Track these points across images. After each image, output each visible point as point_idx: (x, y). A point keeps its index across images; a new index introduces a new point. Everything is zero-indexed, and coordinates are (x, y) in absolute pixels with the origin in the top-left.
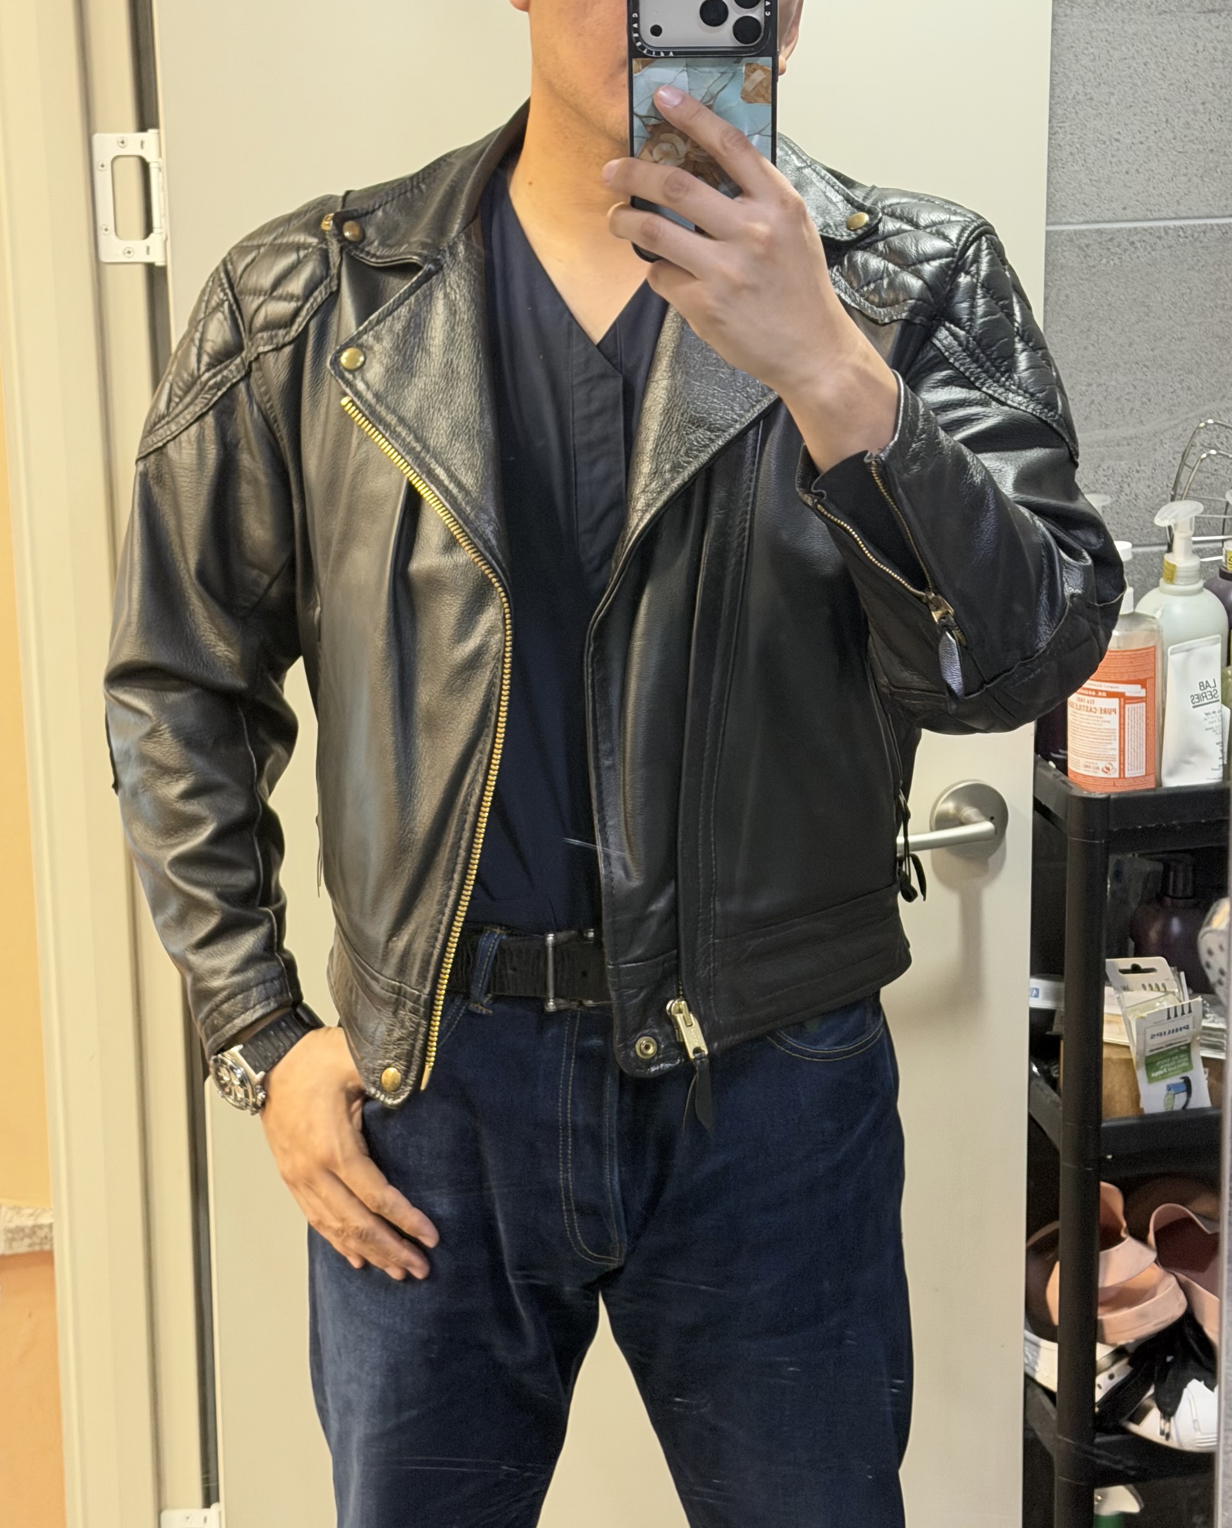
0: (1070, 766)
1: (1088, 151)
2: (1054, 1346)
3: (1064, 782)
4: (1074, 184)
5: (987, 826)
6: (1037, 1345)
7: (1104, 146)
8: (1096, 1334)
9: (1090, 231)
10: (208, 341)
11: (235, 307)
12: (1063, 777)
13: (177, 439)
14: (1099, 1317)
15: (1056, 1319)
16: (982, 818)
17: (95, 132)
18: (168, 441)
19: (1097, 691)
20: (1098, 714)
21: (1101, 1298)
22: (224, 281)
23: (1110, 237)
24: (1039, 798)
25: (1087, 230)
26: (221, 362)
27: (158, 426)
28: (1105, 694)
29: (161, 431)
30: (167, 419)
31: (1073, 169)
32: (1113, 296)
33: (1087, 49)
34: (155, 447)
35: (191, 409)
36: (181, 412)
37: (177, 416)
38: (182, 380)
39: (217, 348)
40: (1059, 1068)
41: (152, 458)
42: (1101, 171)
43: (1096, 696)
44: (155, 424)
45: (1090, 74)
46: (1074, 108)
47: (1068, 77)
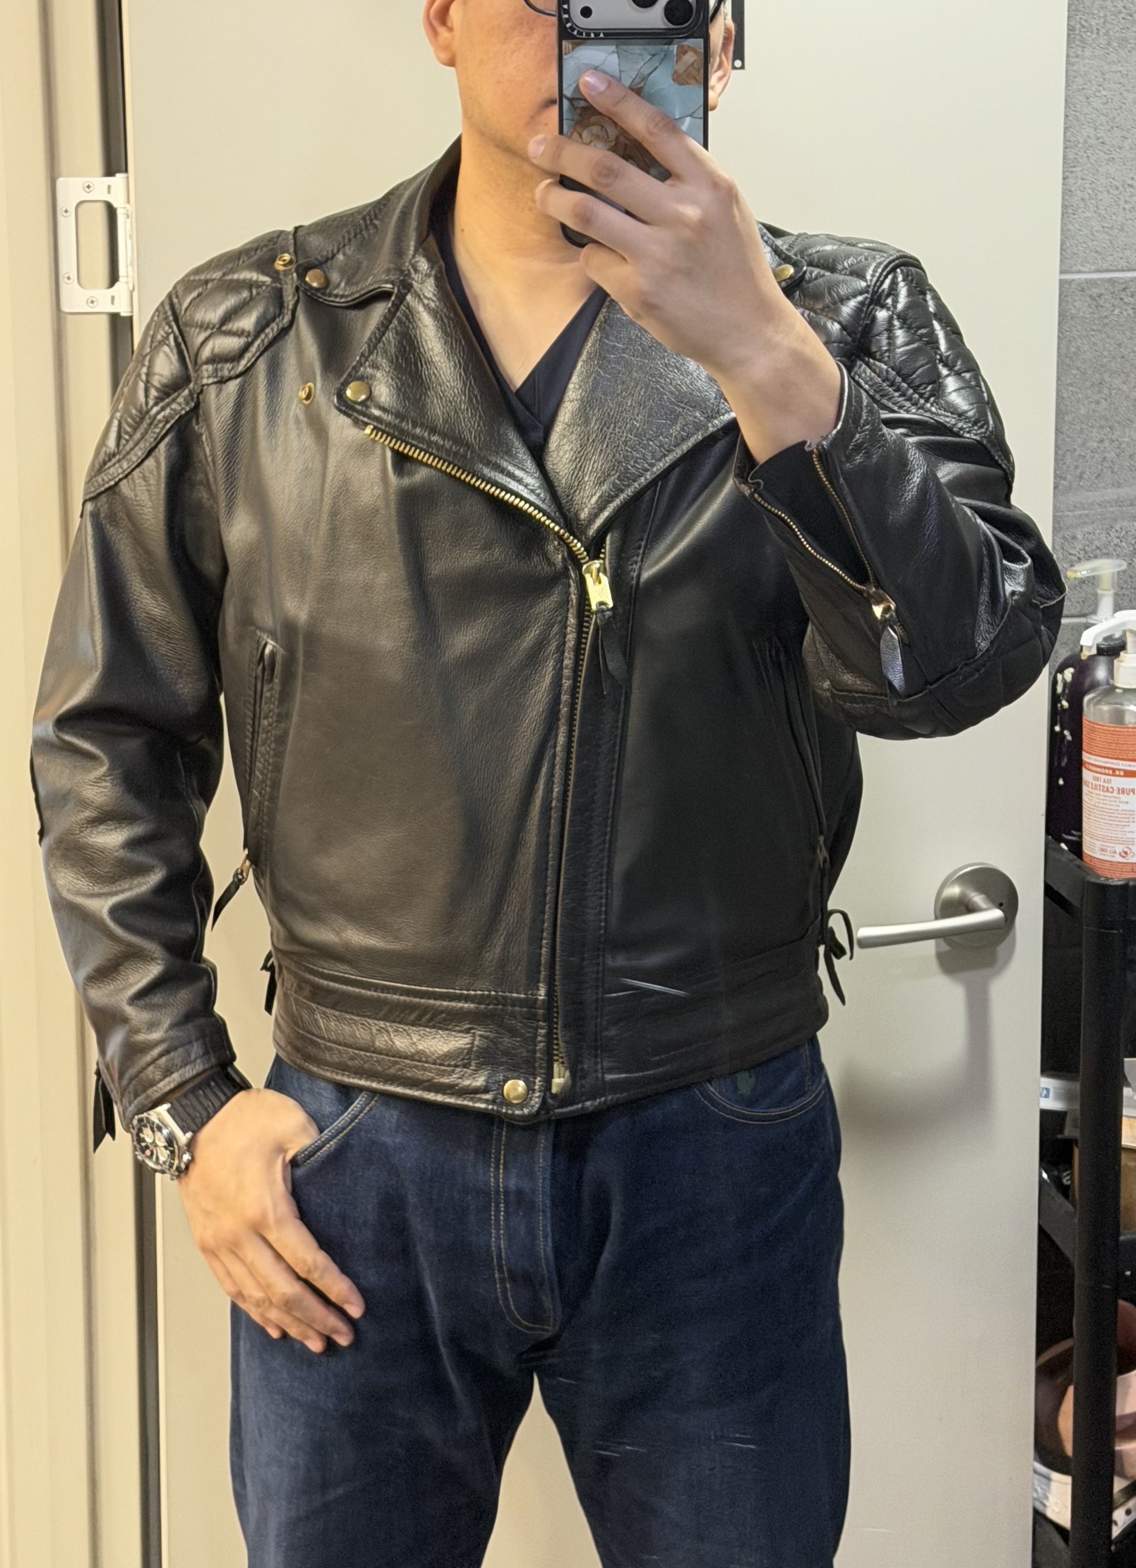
0: (1086, 849)
1: (1099, 197)
2: (1068, 1479)
3: (1079, 867)
4: (1086, 231)
5: (996, 914)
6: (1048, 1479)
7: (1116, 192)
8: (1113, 1466)
9: (1102, 280)
10: (155, 374)
11: (180, 340)
12: (1078, 862)
13: (130, 477)
14: (1117, 1448)
15: (1069, 1449)
16: (990, 905)
17: (59, 176)
18: (120, 480)
19: (1114, 770)
20: (1115, 794)
21: (1119, 1427)
22: (169, 313)
23: (1123, 286)
24: (1051, 883)
25: (1099, 279)
26: (168, 395)
27: (109, 465)
28: (1122, 773)
29: (111, 470)
30: (117, 457)
31: (1085, 215)
32: (1126, 348)
33: (1099, 91)
34: (107, 486)
35: (142, 445)
36: (132, 449)
37: (128, 453)
38: (131, 416)
39: (164, 381)
40: (1072, 1174)
41: (103, 498)
42: (1114, 217)
43: (1114, 775)
44: (105, 463)
45: (1102, 117)
46: (1085, 152)
47: (1078, 120)
